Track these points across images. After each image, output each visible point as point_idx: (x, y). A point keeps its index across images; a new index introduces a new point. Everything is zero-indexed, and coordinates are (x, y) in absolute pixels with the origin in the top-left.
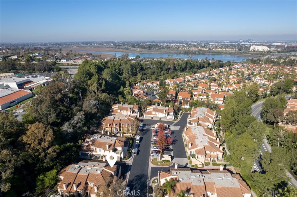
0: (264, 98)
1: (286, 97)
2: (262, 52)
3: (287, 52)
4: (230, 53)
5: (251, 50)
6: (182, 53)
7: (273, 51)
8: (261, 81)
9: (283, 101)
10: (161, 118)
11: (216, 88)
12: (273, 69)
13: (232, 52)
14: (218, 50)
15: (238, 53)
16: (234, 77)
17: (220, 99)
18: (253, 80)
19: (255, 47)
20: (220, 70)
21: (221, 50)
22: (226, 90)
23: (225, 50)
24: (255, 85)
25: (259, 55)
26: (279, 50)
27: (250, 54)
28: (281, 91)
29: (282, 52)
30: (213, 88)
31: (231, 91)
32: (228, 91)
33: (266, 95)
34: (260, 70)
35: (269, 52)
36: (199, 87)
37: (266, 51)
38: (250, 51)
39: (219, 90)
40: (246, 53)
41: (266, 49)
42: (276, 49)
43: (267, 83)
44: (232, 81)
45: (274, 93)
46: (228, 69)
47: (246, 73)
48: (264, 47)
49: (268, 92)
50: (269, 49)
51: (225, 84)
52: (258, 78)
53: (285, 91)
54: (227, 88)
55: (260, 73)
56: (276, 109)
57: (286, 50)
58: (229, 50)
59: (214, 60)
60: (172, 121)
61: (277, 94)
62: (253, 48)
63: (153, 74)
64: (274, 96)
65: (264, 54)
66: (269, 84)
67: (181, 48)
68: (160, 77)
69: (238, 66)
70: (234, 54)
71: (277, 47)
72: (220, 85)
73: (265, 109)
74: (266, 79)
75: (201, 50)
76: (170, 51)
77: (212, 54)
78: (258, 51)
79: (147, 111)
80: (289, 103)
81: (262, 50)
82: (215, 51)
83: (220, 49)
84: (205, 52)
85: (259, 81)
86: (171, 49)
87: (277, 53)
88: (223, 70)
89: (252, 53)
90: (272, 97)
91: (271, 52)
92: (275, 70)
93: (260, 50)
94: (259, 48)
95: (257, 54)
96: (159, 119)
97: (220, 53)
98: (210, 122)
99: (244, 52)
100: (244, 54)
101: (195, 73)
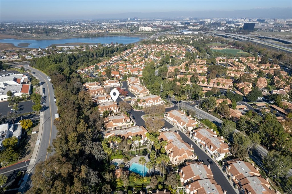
0: (157, 68)
1: (167, 66)
2: (148, 32)
3: (165, 31)
4: (124, 34)
5: (140, 30)
6: (83, 37)
7: (156, 31)
8: (154, 58)
9: (166, 68)
10: (113, 86)
11: (130, 66)
12: (159, 47)
13: (126, 33)
14: (114, 31)
15: (131, 34)
16: (137, 57)
17: (136, 72)
18: (149, 57)
19: (143, 28)
20: (126, 52)
21: (117, 31)
22: (136, 66)
23: (119, 31)
24: (152, 62)
25: (147, 35)
26: (159, 29)
27: (140, 34)
28: (164, 63)
29: (162, 31)
30: (128, 66)
31: (139, 66)
32: (137, 67)
33: (158, 66)
34: (151, 50)
35: (153, 32)
36: (120, 67)
37: (151, 31)
38: (139, 32)
39: (132, 67)
40: (137, 33)
41: (150, 29)
42: (157, 29)
43: (157, 59)
44: (138, 60)
45: (162, 65)
46: (130, 51)
47: (144, 53)
48: (149, 27)
49: (159, 65)
50: (152, 29)
51: (134, 62)
52: (151, 56)
53: (166, 63)
54: (137, 65)
55: (151, 52)
56: (164, 72)
57: (164, 30)
58: (123, 31)
59: (118, 44)
60: (119, 86)
61: (163, 65)
62: (141, 29)
63: (84, 61)
64: (162, 66)
65: (150, 34)
66: (158, 59)
67: (79, 32)
68: (89, 63)
69: (136, 48)
70: (128, 35)
71: (158, 27)
72: (132, 64)
73: (160, 73)
74: (156, 56)
75: (99, 33)
76: (70, 35)
77: (110, 36)
78: (145, 31)
79: (105, 84)
80: (169, 69)
81: (148, 30)
82: (112, 33)
83: (115, 31)
84: (104, 34)
85: (153, 58)
86: (70, 34)
87: (158, 33)
88: (128, 52)
89: (141, 33)
90: (161, 67)
91: (154, 32)
92: (159, 49)
93: (146, 30)
94: (145, 29)
95: (145, 34)
96: (113, 87)
97: (117, 35)
98: (138, 83)
99: (135, 33)
100: (135, 34)
101: (111, 57)
